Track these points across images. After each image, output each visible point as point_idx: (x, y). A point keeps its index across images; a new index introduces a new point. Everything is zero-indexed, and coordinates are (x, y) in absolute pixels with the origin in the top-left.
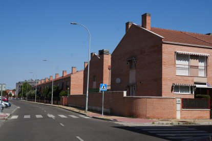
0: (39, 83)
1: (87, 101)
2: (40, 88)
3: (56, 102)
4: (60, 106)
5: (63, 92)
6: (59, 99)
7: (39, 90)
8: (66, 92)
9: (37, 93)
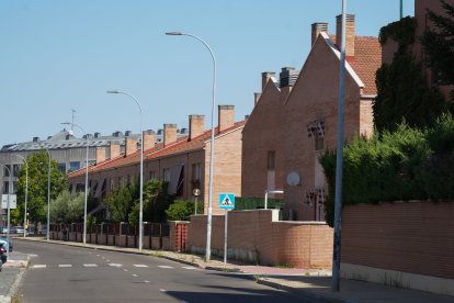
0: (101, 157)
1: (209, 233)
2: (101, 182)
3: (156, 241)
4: (166, 254)
5: (179, 206)
6: (166, 232)
7: (98, 193)
8: (191, 205)
9: (92, 204)
